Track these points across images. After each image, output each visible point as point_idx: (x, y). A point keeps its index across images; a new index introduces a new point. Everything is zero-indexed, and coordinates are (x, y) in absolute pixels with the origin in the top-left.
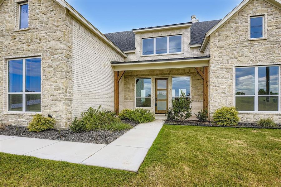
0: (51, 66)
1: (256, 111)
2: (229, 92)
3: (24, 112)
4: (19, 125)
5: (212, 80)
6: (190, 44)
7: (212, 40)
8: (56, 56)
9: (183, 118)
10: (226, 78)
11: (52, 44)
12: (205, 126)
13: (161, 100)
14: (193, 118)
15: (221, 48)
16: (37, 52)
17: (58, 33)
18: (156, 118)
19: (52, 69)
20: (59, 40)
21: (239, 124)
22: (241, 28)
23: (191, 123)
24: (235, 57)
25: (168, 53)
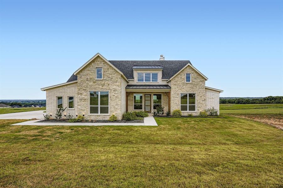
0: (114, 96)
1: (188, 111)
2: (178, 103)
3: (99, 114)
4: (98, 120)
5: (172, 98)
6: (162, 78)
7: (172, 81)
8: (116, 92)
9: (161, 115)
10: (177, 98)
11: (115, 87)
12: (169, 117)
13: (147, 106)
14: (165, 115)
15: (175, 85)
16: (107, 89)
17: (117, 83)
18: (149, 115)
19: (115, 97)
20: (118, 86)
21: (182, 116)
22: (183, 78)
23: (164, 116)
24: (181, 89)
25: (151, 82)
